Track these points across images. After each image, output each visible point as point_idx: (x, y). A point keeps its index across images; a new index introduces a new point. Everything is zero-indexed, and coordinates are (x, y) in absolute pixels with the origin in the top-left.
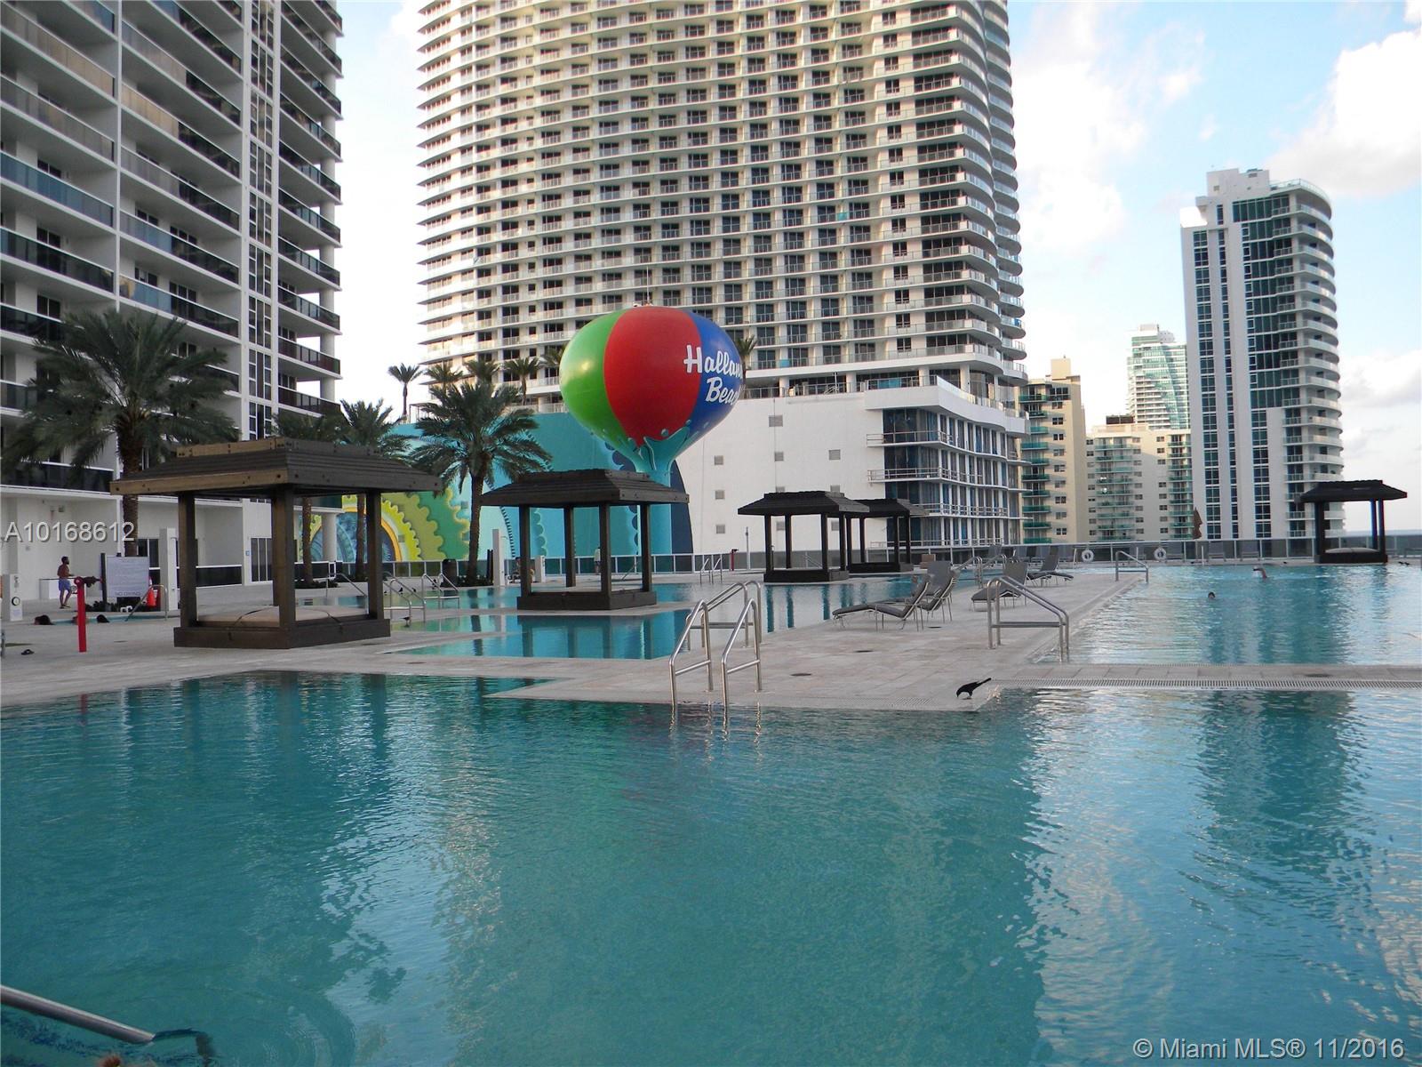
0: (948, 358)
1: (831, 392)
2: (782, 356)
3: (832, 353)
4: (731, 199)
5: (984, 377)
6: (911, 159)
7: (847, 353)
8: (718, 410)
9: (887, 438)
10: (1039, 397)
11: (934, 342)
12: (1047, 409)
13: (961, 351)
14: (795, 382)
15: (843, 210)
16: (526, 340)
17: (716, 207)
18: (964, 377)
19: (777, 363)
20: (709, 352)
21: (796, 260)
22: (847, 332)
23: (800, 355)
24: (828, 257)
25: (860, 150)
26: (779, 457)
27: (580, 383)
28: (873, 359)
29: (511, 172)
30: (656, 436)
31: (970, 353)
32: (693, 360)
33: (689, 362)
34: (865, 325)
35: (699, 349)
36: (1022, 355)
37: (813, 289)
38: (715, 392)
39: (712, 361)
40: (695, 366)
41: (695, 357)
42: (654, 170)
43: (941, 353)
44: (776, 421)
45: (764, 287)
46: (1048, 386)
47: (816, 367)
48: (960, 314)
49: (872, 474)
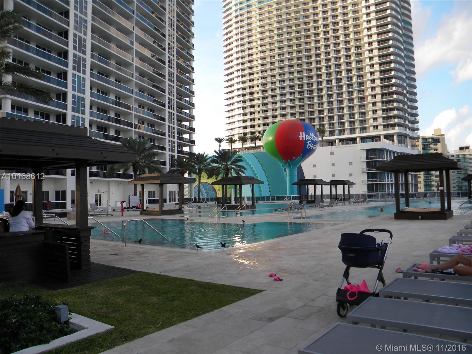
0: (390, 131)
1: (349, 144)
2: (337, 132)
3: (353, 131)
4: (320, 83)
6: (377, 67)
7: (357, 131)
8: (310, 151)
9: (367, 158)
10: (429, 142)
11: (386, 126)
12: (432, 146)
13: (394, 129)
14: (341, 140)
15: (355, 85)
16: (257, 129)
17: (315, 86)
18: (395, 138)
19: (335, 134)
20: (307, 134)
21: (341, 102)
22: (357, 124)
23: (342, 132)
24: (351, 100)
25: (360, 65)
26: (333, 165)
28: (366, 132)
29: (251, 77)
30: (292, 159)
31: (397, 130)
33: (301, 137)
34: (363, 122)
35: (304, 133)
36: (418, 129)
37: (346, 111)
38: (309, 145)
39: (308, 136)
40: (303, 138)
41: (303, 135)
42: (296, 75)
43: (388, 130)
44: (332, 153)
45: (331, 110)
46: (432, 138)
47: (347, 135)
48: (394, 117)
49: (362, 170)
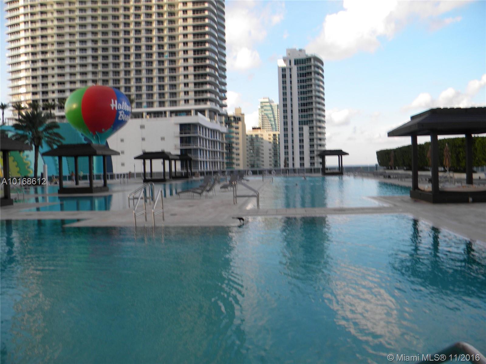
0: (202, 106)
1: (162, 117)
2: (144, 104)
3: (162, 104)
4: (127, 48)
5: (213, 113)
6: (190, 38)
7: (167, 104)
8: (122, 123)
9: (181, 133)
10: (231, 120)
11: (197, 101)
12: (234, 124)
13: (206, 104)
14: (149, 113)
15: (166, 54)
16: (51, 96)
17: (122, 51)
18: (207, 113)
19: (143, 106)
20: (120, 102)
21: (150, 71)
22: (167, 97)
23: (150, 104)
24: (161, 70)
25: (173, 34)
26: (143, 139)
27: (72, 112)
28: (176, 105)
29: (44, 33)
30: (101, 132)
31: (209, 105)
32: (114, 105)
33: (112, 105)
34: (173, 94)
35: (116, 102)
36: (226, 106)
37: (155, 81)
38: (122, 116)
39: (121, 106)
40: (114, 108)
41: (114, 103)
42: (100, 36)
43: (199, 104)
44: (142, 127)
45: (138, 80)
46: (234, 117)
47: (156, 108)
48: (206, 91)
49: (175, 146)
